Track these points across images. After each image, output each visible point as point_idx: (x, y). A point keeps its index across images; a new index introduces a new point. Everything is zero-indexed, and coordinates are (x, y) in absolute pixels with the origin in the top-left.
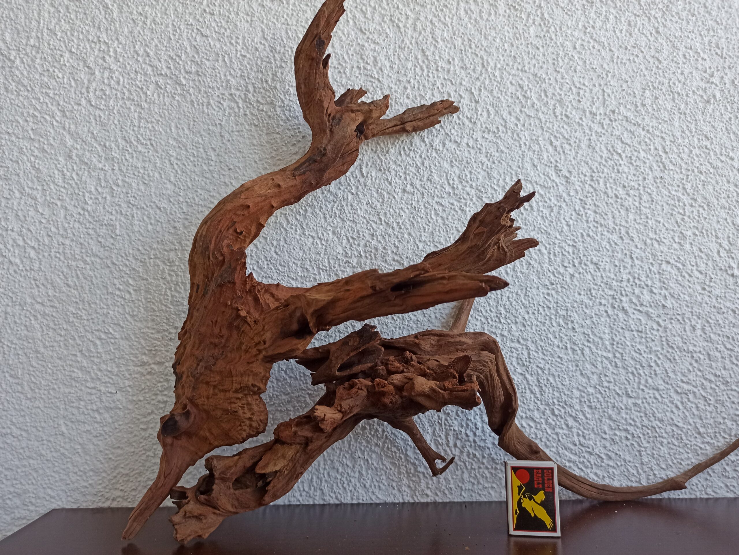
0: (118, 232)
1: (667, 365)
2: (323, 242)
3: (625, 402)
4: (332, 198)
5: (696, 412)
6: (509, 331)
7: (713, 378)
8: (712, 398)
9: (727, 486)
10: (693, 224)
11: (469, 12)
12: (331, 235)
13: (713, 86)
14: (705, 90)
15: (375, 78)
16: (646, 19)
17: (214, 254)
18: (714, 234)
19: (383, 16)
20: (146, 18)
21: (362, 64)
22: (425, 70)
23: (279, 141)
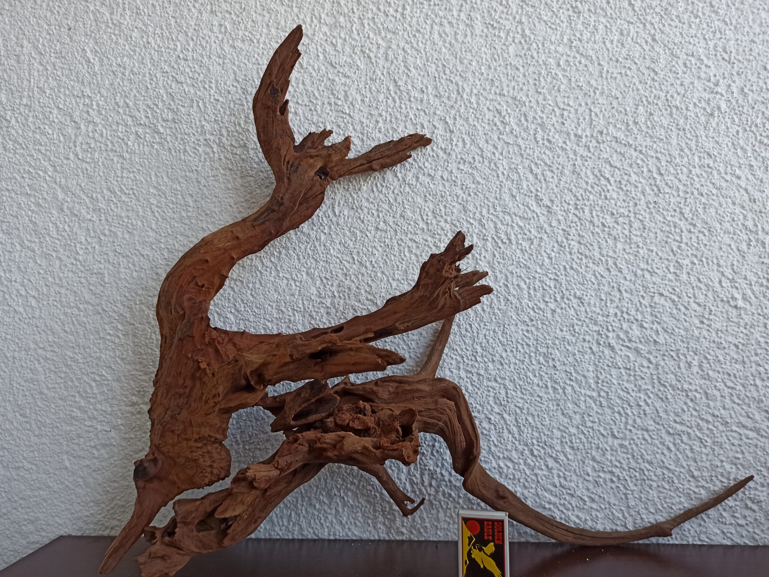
0: (106, 280)
1: (658, 404)
2: (298, 284)
3: (610, 443)
4: (305, 238)
5: (690, 454)
6: (486, 370)
7: (710, 419)
8: (708, 440)
9: (723, 532)
10: (691, 252)
11: (443, 35)
12: (305, 276)
13: (719, 96)
14: (708, 102)
15: (346, 113)
16: (641, 26)
17: (175, 308)
18: (715, 261)
19: (353, 47)
20: (125, 69)
21: (333, 100)
22: (398, 101)
23: (253, 184)
